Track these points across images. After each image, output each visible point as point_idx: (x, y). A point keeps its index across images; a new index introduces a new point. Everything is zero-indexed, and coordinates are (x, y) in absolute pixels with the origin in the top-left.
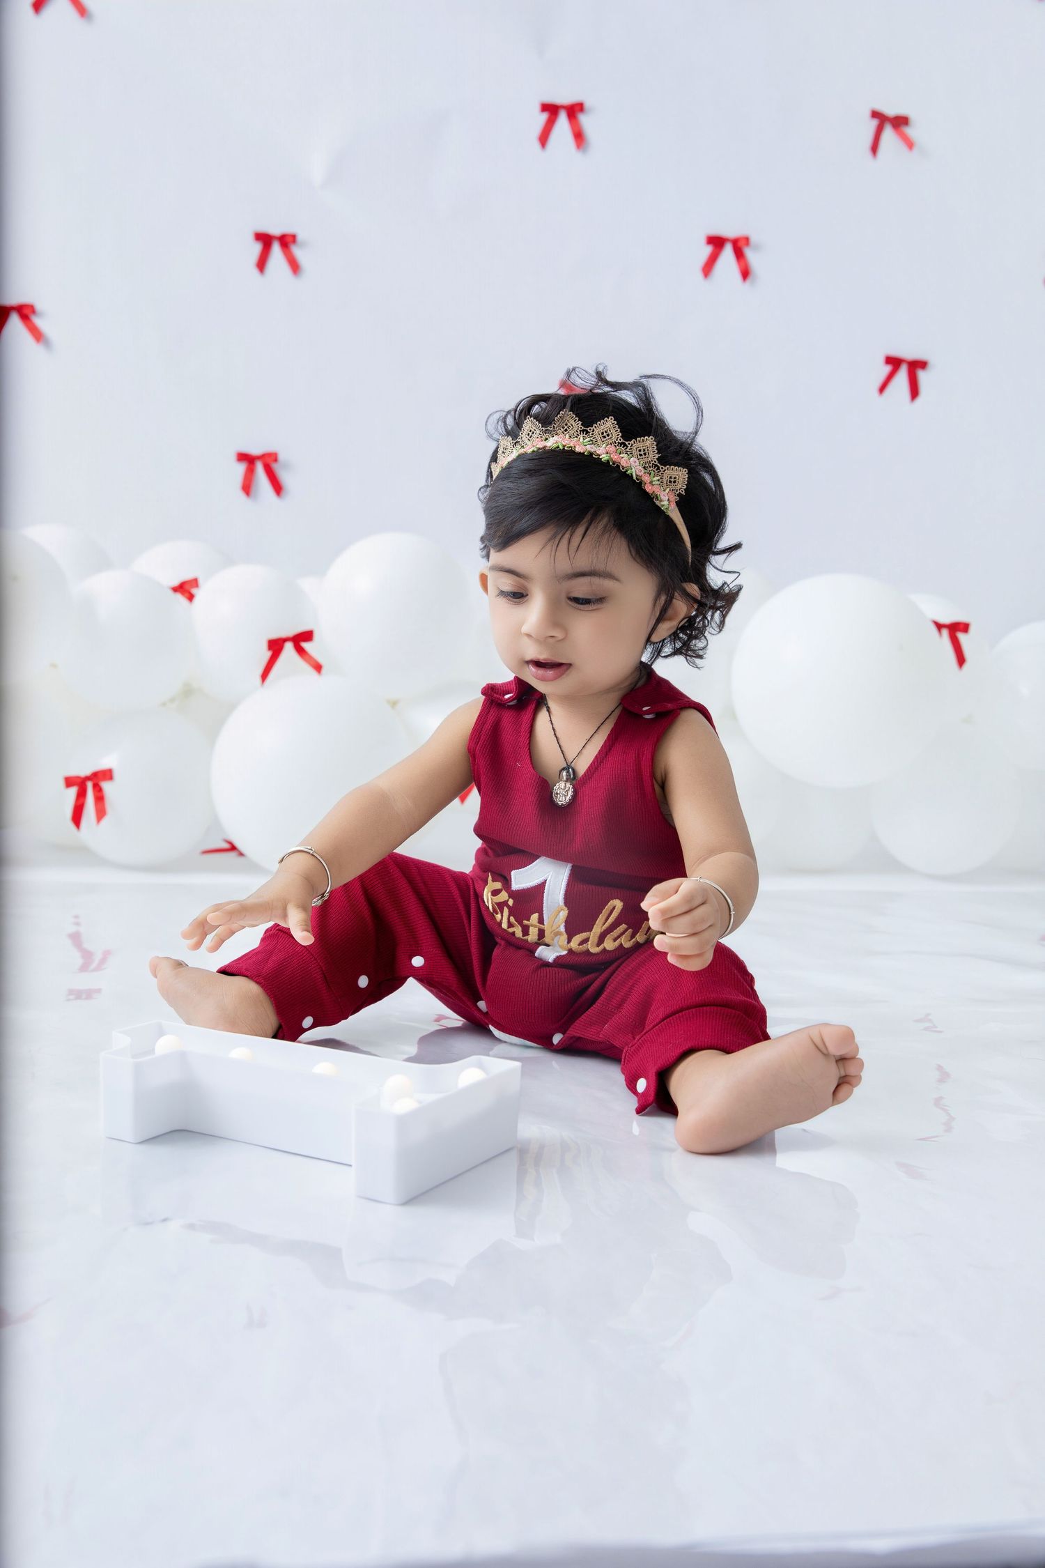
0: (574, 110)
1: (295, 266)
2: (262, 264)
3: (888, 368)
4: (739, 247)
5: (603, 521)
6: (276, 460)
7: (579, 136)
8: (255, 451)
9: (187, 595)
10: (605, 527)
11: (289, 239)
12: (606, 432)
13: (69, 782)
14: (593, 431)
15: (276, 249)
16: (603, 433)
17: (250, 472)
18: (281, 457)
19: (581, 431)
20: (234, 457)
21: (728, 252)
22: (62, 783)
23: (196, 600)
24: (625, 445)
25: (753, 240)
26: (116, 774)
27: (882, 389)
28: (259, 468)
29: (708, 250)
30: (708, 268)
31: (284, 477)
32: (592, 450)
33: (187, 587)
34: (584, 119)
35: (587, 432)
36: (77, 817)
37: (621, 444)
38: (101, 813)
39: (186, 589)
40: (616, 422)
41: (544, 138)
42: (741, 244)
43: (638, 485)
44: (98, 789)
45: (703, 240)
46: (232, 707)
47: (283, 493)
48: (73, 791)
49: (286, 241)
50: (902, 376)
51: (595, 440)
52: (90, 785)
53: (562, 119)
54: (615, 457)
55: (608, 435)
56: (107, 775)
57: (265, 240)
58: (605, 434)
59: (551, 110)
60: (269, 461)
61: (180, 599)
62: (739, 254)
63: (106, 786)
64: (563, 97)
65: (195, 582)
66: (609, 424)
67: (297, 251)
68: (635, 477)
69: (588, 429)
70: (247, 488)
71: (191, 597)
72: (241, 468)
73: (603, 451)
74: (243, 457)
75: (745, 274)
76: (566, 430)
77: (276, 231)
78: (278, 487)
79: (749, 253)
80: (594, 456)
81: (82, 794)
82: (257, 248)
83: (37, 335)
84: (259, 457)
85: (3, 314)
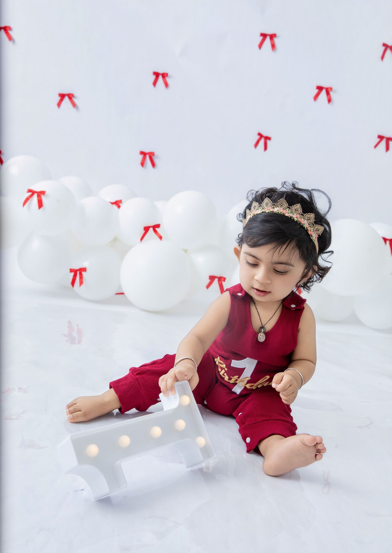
0: (272, 37)
1: (166, 85)
2: (155, 83)
3: (379, 140)
4: (328, 91)
5: (293, 244)
6: (154, 155)
7: (273, 46)
8: (146, 151)
9: (117, 205)
10: (293, 247)
11: (165, 75)
12: (297, 209)
13: (71, 271)
14: (292, 208)
15: (160, 78)
16: (295, 209)
17: (144, 159)
18: (156, 154)
19: (287, 207)
20: (139, 152)
21: (324, 92)
22: (69, 271)
23: (121, 208)
24: (303, 215)
25: (334, 88)
26: (88, 270)
27: (376, 147)
28: (148, 157)
29: (317, 91)
30: (316, 97)
31: (156, 160)
32: (292, 216)
33: (118, 203)
34: (276, 40)
35: (290, 208)
36: (73, 283)
37: (302, 214)
38: (81, 283)
39: (117, 203)
40: (301, 206)
41: (260, 46)
42: (329, 90)
43: (307, 231)
44: (81, 274)
45: (315, 87)
46: (131, 247)
47: (155, 167)
48: (72, 274)
49: (164, 76)
50: (384, 142)
51: (292, 212)
52: (78, 272)
53: (268, 39)
54: (299, 220)
55: (297, 210)
56: (84, 270)
57: (157, 75)
58: (296, 210)
59: (264, 36)
60: (151, 155)
61: (115, 206)
62: (328, 93)
63: (84, 273)
64: (269, 31)
65: (121, 201)
66: (298, 206)
67: (168, 79)
68: (305, 228)
69: (290, 207)
70: (142, 164)
71: (119, 207)
72: (141, 157)
73: (296, 216)
74: (142, 153)
75: (329, 101)
76: (281, 206)
77: (161, 71)
78: (153, 165)
79: (331, 93)
80: (292, 218)
81: (75, 276)
82: (154, 77)
83: (74, 105)
84: (148, 153)
85: (62, 96)
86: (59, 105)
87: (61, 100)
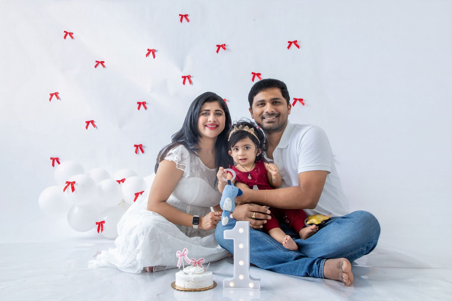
0: (189, 77)
1: (146, 108)
2: (139, 108)
6: (142, 146)
8: (138, 144)
11: (144, 103)
13: (97, 223)
15: (142, 105)
17: (137, 149)
20: (133, 146)
28: (139, 147)
31: (144, 149)
34: (191, 79)
36: (98, 231)
38: (102, 230)
41: (184, 83)
48: (98, 225)
52: (101, 224)
53: (187, 79)
56: (103, 222)
57: (139, 103)
59: (184, 77)
63: (103, 224)
67: (146, 105)
70: (136, 152)
72: (135, 148)
74: (135, 146)
77: (141, 101)
78: (143, 152)
82: (138, 105)
83: (94, 126)
84: (139, 146)
85: (88, 123)
86: (87, 128)
87: (88, 125)
